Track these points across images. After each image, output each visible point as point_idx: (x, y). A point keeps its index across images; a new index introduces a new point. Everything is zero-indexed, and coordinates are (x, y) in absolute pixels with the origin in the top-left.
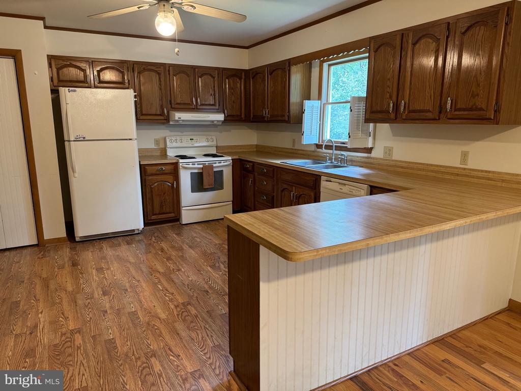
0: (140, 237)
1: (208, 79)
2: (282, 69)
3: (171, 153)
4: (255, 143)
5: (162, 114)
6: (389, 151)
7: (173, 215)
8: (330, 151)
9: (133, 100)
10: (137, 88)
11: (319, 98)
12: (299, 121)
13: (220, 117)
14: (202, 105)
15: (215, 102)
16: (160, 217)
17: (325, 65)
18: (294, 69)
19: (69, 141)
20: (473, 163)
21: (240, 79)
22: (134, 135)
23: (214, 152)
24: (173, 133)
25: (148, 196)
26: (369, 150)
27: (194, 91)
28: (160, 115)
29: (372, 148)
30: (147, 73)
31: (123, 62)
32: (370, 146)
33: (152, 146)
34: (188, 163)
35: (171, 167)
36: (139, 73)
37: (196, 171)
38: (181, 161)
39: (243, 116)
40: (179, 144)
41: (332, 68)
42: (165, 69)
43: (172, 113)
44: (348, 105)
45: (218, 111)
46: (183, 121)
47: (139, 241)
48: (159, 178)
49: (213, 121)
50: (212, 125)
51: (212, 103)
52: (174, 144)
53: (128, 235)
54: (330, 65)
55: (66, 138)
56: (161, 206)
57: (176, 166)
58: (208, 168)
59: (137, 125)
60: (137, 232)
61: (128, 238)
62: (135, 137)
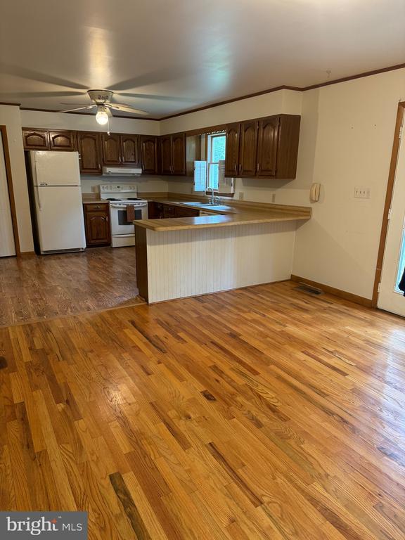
0: (84, 253)
1: (131, 143)
2: (180, 138)
3: (104, 197)
4: (167, 191)
5: (97, 169)
6: (241, 195)
7: (105, 241)
8: (211, 196)
9: (78, 159)
10: (80, 150)
11: (206, 159)
12: (192, 175)
13: (139, 171)
14: (125, 162)
15: (135, 159)
16: (97, 241)
17: (209, 137)
18: (188, 139)
19: (37, 186)
20: (278, 201)
21: (154, 143)
22: (79, 183)
23: (136, 197)
24: (105, 182)
25: (89, 226)
26: (232, 195)
27: (120, 151)
28: (96, 169)
29: (233, 194)
30: (86, 139)
31: (70, 132)
32: (232, 192)
33: (90, 191)
34: (116, 204)
35: (105, 206)
36: (81, 139)
37: (122, 210)
38: (111, 202)
39: (156, 170)
40: (109, 191)
41: (214, 139)
42: (99, 136)
43: (104, 167)
44: (218, 165)
45: (138, 167)
46: (112, 173)
47: (83, 256)
48: (96, 214)
49: (133, 174)
50: (132, 177)
51: (133, 160)
52: (106, 191)
53: (75, 252)
54: (212, 137)
55: (35, 184)
56: (98, 234)
57: (107, 205)
58: (130, 207)
59: (81, 176)
60: (81, 250)
61: (77, 254)
62: (80, 184)
